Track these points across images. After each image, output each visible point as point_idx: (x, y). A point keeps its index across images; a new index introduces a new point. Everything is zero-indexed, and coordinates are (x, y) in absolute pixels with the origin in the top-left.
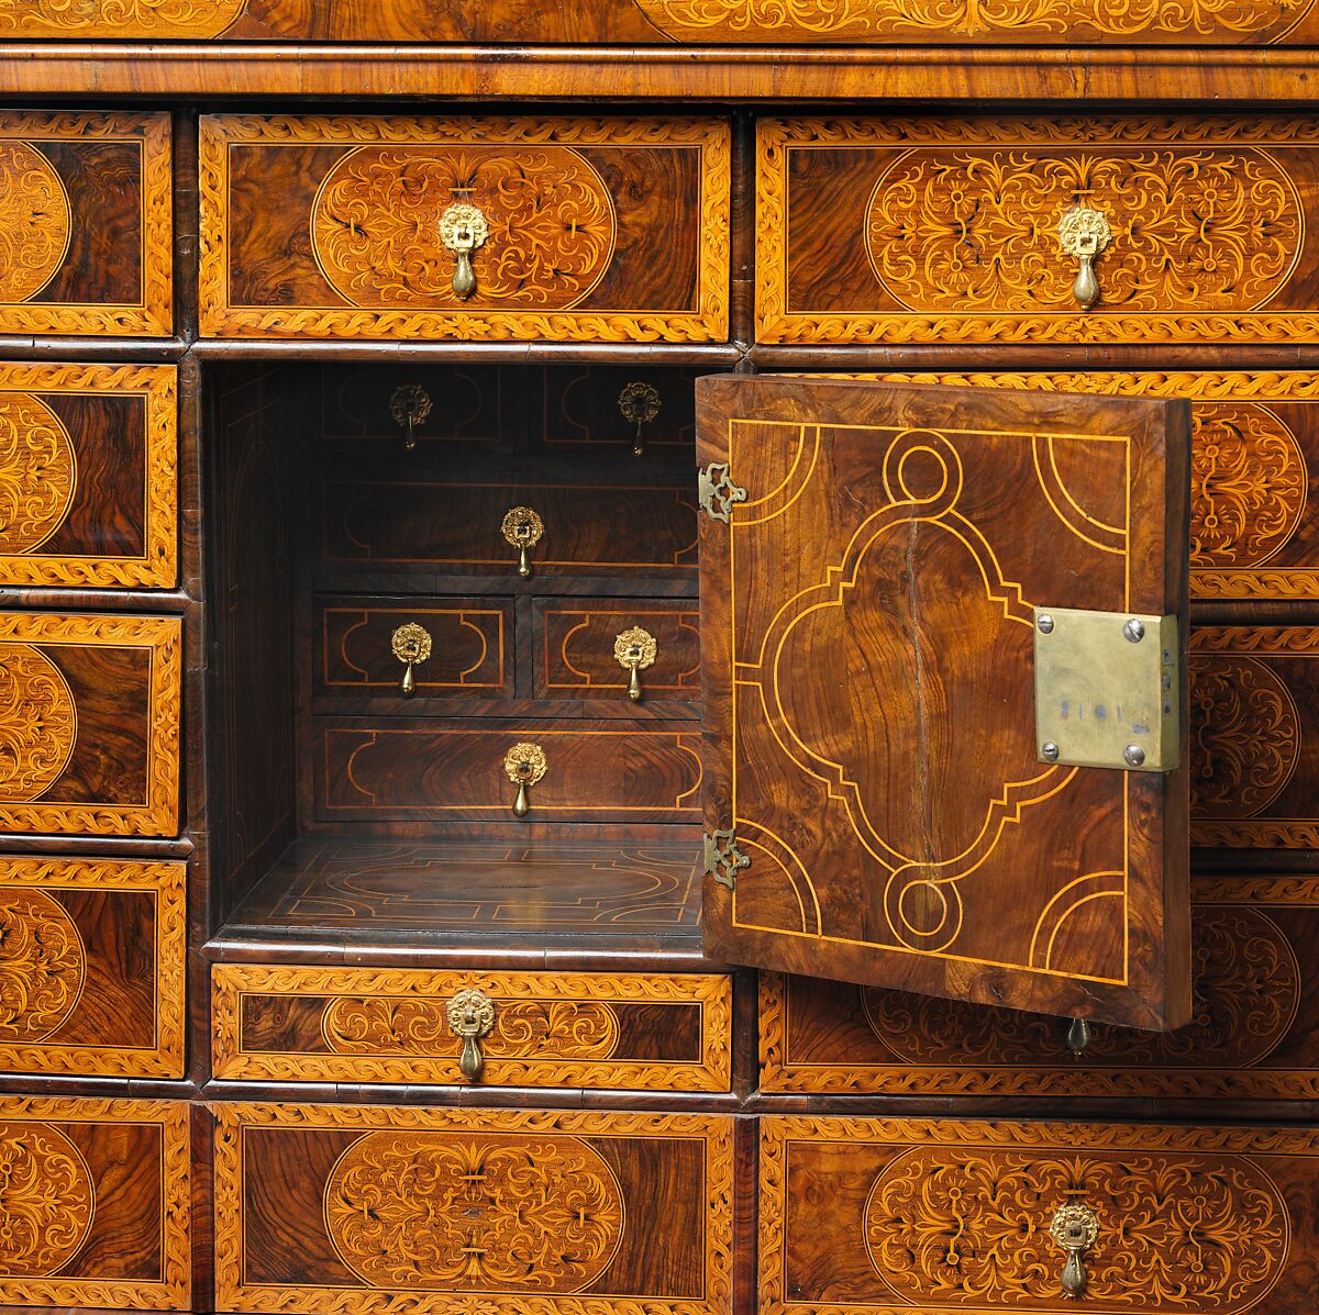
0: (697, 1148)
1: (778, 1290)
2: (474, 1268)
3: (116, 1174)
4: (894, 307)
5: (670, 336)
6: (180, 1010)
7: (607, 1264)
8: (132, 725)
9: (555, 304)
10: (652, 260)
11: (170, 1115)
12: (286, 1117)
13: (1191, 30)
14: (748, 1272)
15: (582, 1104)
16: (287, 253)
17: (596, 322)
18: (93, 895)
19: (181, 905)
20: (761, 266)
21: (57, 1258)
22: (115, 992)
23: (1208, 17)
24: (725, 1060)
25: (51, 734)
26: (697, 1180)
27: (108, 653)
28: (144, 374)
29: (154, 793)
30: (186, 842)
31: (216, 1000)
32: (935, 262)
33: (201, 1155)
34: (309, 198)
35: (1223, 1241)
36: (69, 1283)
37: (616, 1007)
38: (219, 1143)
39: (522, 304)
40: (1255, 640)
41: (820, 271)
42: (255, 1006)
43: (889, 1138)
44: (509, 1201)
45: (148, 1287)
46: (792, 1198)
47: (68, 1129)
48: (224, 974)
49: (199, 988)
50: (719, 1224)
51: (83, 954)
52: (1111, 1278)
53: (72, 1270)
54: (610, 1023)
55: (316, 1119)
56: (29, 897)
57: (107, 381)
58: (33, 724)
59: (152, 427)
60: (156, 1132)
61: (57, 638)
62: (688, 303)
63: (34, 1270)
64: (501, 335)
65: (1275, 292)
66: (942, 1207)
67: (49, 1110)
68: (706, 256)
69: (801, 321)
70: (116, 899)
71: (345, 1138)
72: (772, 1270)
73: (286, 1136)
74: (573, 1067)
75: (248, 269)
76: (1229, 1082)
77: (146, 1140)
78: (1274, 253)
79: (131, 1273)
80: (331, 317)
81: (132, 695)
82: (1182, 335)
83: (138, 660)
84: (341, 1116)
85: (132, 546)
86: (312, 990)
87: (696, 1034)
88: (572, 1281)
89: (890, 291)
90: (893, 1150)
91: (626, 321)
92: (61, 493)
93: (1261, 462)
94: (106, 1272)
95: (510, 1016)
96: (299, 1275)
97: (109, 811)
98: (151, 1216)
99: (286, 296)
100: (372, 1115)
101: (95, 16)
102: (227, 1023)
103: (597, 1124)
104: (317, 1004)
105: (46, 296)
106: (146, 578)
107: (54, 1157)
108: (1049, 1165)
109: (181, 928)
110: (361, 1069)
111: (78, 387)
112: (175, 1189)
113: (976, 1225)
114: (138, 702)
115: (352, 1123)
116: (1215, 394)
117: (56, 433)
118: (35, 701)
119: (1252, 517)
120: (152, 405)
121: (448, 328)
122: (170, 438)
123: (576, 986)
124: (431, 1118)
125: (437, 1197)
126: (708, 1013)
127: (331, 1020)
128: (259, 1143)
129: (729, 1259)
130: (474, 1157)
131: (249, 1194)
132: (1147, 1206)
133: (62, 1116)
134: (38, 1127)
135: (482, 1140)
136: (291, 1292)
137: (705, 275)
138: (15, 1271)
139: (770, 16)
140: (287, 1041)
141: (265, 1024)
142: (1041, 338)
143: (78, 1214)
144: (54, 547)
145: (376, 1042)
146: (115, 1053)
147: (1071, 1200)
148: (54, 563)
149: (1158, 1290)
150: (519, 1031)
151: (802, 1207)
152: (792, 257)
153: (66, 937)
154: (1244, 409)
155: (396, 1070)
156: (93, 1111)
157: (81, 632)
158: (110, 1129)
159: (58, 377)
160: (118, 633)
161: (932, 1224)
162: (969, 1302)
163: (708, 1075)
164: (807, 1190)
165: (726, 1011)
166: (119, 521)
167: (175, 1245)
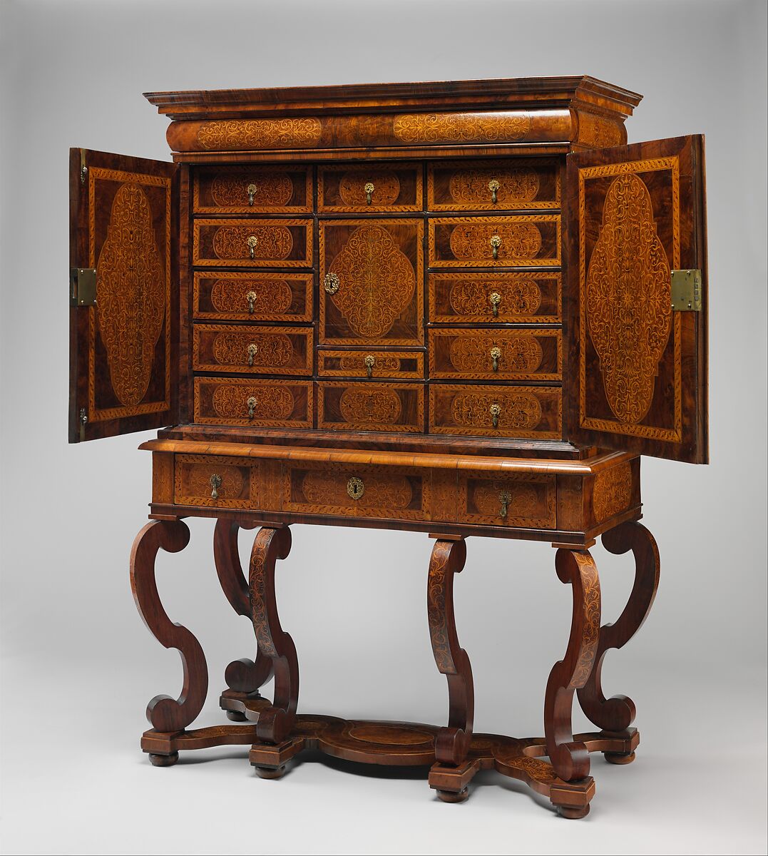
0: (416, 391)
1: (433, 424)
2: (370, 419)
3: (298, 397)
4: (456, 203)
5: (411, 210)
6: (311, 360)
7: (397, 418)
8: (302, 297)
9: (388, 204)
10: (407, 194)
11: (309, 384)
12: (332, 384)
13: (505, 139)
14: (427, 419)
15: (393, 382)
16: (335, 195)
17: (396, 208)
18: (294, 335)
19: (312, 337)
20: (429, 195)
21: (286, 416)
22: (299, 357)
23: (508, 136)
24: (422, 372)
25: (287, 299)
26: (416, 399)
27: (297, 281)
28: (306, 221)
29: (307, 313)
30: (313, 323)
31: (319, 358)
32: (464, 192)
33: (315, 393)
34: (339, 183)
35: (528, 413)
36: (288, 422)
37: (400, 359)
38: (319, 391)
39: (381, 205)
40: (531, 276)
41: (441, 195)
42: (327, 359)
43: (456, 389)
44: (378, 403)
45: (304, 423)
46: (436, 403)
47: (289, 387)
48: (321, 352)
49: (315, 356)
50: (421, 408)
51: (292, 348)
52: (503, 422)
53: (289, 419)
54: (399, 363)
55: (339, 385)
56: (281, 335)
57: (299, 223)
58: (283, 297)
59: (308, 233)
60: (306, 388)
61: (288, 278)
62: (414, 203)
63: (282, 419)
64: (377, 211)
65: (533, 198)
66: (468, 405)
67: (286, 383)
68: (418, 193)
69: (437, 207)
70: (299, 336)
71: (344, 389)
72: (432, 420)
73: (333, 389)
74: (391, 373)
75: (327, 198)
76: (527, 376)
77: (305, 389)
78: (533, 189)
79: (301, 420)
80: (343, 208)
81: (303, 291)
82: (515, 208)
83: (304, 283)
84: (344, 384)
85: (303, 258)
86: (338, 356)
87: (416, 365)
88: (391, 421)
89: (455, 199)
90: (457, 392)
91: (402, 207)
92: (290, 247)
93: (531, 235)
94: (296, 420)
95: (378, 361)
96: (335, 421)
97: (298, 316)
98: (305, 406)
99: (334, 204)
100: (350, 384)
101: (292, 143)
102: (321, 363)
103: (396, 386)
104: (339, 359)
105: (288, 205)
106: (306, 265)
107: (286, 393)
108: (490, 395)
109: (312, 342)
110: (348, 373)
111: (293, 224)
112: (310, 401)
113: (475, 409)
114: (304, 291)
115: (346, 386)
116: (522, 220)
117: (289, 234)
118: (284, 292)
119: (531, 248)
120: (308, 227)
121: (366, 210)
122: (311, 235)
123: (391, 355)
124: (362, 385)
125: (363, 402)
126: (419, 361)
127: (342, 362)
128: (327, 390)
129: (423, 417)
130: (371, 393)
131: (325, 402)
132: (511, 405)
133: (288, 384)
134: (283, 387)
135: (372, 389)
136: (333, 424)
137: (418, 197)
138: (278, 419)
139: (422, 139)
140: (333, 367)
141: (329, 363)
142: (486, 209)
143: (291, 406)
144: (288, 259)
145: (351, 368)
146: (298, 370)
147: (495, 403)
148: (288, 262)
149: (513, 425)
150: (380, 365)
151: (439, 405)
152: (435, 192)
153: (289, 345)
154: (528, 224)
155: (355, 373)
156: (294, 383)
157: (293, 277)
158: (298, 387)
159: (290, 222)
160: (300, 277)
161: (466, 409)
162: (474, 427)
163: (418, 375)
164: (438, 400)
165: (422, 360)
166: (301, 253)
167: (310, 413)
